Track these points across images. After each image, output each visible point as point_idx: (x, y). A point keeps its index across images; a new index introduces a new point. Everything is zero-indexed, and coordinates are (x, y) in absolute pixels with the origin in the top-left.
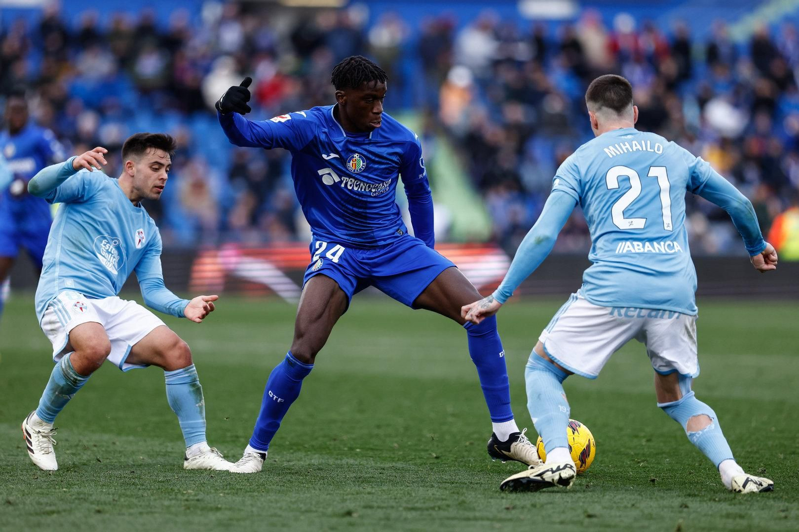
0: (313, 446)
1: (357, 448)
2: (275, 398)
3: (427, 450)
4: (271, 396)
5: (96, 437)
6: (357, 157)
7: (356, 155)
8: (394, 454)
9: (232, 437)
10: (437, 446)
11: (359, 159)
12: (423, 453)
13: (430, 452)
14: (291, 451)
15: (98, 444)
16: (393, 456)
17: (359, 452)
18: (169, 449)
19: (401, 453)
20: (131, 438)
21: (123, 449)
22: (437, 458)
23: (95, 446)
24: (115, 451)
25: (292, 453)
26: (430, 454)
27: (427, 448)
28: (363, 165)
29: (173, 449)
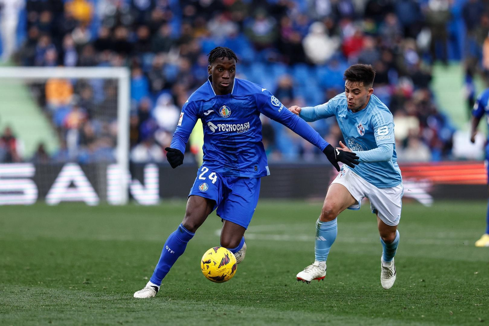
0: (389, 313)
1: (422, 315)
2: (169, 250)
3: (474, 316)
4: (167, 249)
5: (226, 308)
6: (225, 108)
7: (224, 107)
8: (449, 318)
9: (327, 307)
10: (482, 312)
11: (226, 109)
12: (471, 318)
13: (476, 317)
14: (373, 317)
15: (227, 313)
16: (449, 320)
17: (424, 317)
18: (281, 316)
19: (455, 318)
20: (252, 308)
21: (246, 317)
22: (482, 321)
23: (225, 314)
24: (240, 318)
25: (373, 319)
26: (477, 319)
27: (475, 314)
28: (229, 112)
29: (283, 316)
